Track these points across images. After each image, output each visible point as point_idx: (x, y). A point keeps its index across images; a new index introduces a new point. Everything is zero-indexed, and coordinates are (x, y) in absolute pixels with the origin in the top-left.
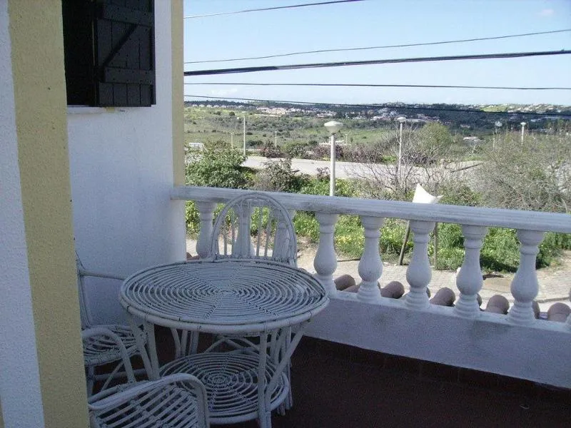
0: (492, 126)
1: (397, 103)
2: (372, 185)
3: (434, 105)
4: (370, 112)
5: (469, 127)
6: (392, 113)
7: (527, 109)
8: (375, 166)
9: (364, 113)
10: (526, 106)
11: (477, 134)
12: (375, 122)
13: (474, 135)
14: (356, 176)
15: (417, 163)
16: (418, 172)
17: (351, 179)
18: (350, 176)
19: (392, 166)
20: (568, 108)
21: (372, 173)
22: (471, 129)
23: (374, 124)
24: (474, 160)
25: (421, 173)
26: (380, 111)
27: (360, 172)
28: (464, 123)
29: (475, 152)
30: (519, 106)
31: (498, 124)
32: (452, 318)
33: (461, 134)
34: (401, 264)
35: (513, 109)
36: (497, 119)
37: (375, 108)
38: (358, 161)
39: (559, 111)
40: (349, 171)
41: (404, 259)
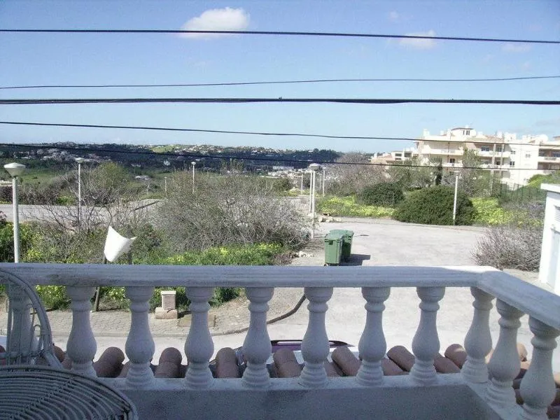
0: (161, 166)
1: (68, 143)
2: (52, 228)
3: (105, 145)
4: (40, 152)
5: (140, 166)
6: (63, 153)
7: (192, 149)
8: (55, 208)
9: (33, 153)
10: (191, 147)
11: (147, 172)
12: (45, 162)
13: (145, 174)
14: (35, 220)
15: (97, 203)
16: (100, 213)
17: (29, 222)
18: (28, 220)
19: (73, 207)
20: (227, 148)
21: (52, 215)
22: (142, 168)
23: (44, 164)
24: (151, 198)
25: (102, 214)
26: (50, 151)
27: (39, 216)
28: (135, 162)
29: (149, 190)
30: (185, 146)
31: (167, 163)
32: (243, 392)
33: (133, 172)
34: (97, 310)
35: (180, 149)
36: (166, 159)
37: (45, 147)
38: (33, 204)
39: (220, 152)
40: (27, 214)
41: (100, 305)
